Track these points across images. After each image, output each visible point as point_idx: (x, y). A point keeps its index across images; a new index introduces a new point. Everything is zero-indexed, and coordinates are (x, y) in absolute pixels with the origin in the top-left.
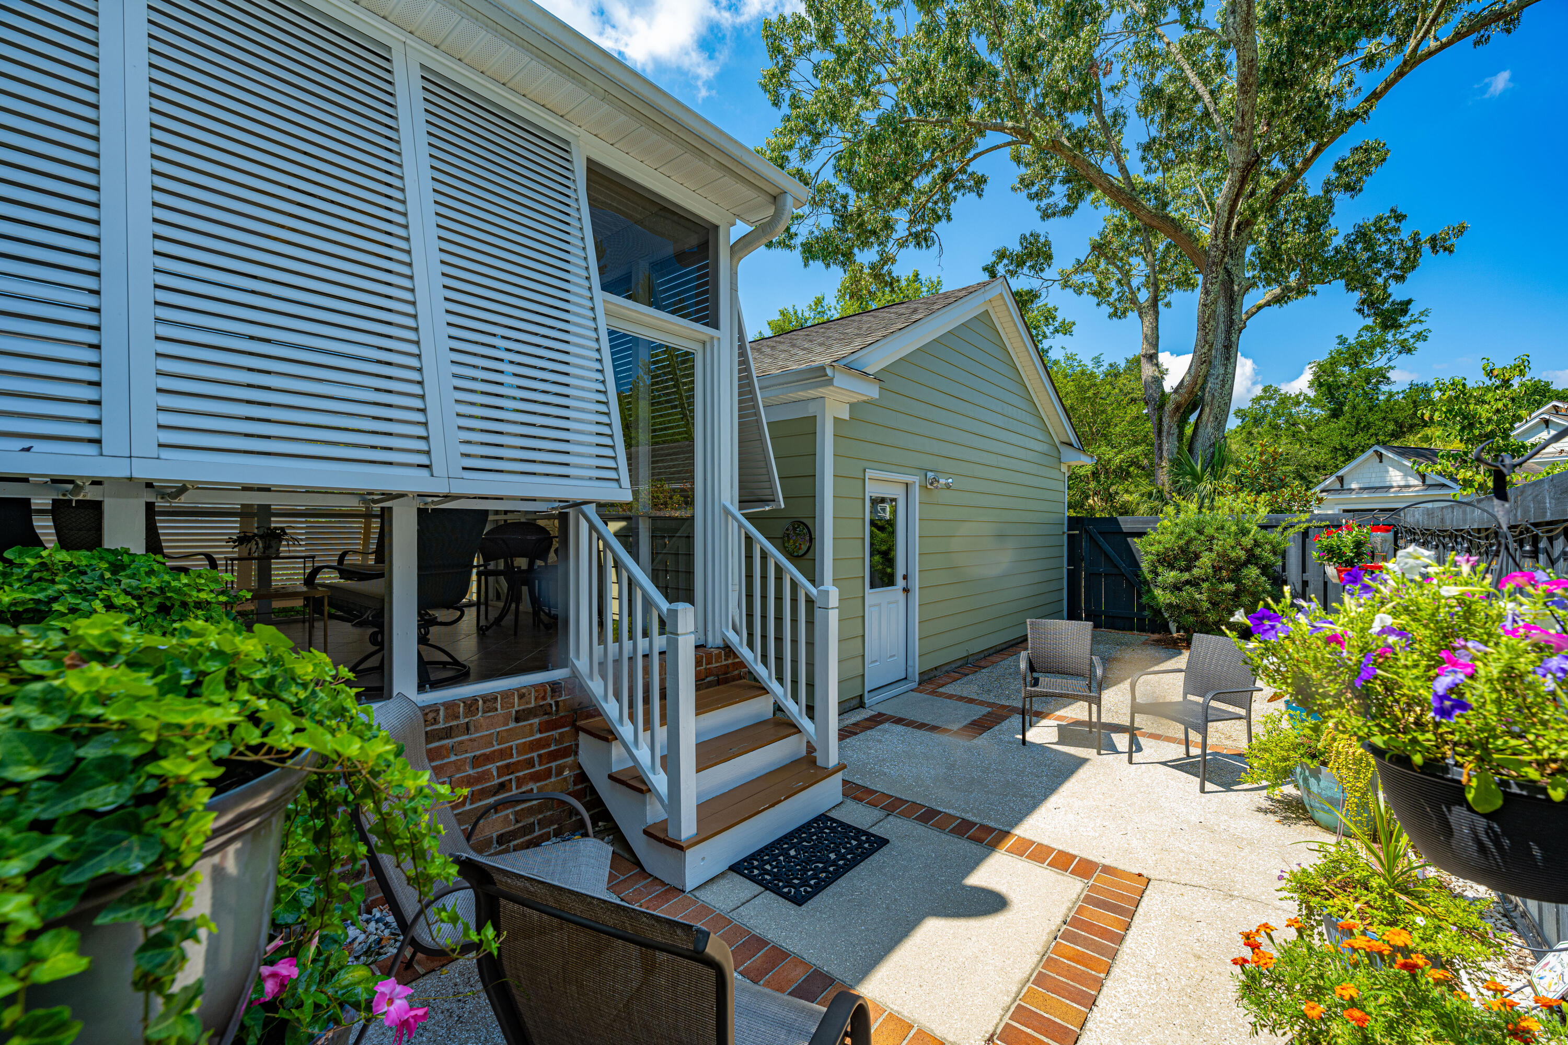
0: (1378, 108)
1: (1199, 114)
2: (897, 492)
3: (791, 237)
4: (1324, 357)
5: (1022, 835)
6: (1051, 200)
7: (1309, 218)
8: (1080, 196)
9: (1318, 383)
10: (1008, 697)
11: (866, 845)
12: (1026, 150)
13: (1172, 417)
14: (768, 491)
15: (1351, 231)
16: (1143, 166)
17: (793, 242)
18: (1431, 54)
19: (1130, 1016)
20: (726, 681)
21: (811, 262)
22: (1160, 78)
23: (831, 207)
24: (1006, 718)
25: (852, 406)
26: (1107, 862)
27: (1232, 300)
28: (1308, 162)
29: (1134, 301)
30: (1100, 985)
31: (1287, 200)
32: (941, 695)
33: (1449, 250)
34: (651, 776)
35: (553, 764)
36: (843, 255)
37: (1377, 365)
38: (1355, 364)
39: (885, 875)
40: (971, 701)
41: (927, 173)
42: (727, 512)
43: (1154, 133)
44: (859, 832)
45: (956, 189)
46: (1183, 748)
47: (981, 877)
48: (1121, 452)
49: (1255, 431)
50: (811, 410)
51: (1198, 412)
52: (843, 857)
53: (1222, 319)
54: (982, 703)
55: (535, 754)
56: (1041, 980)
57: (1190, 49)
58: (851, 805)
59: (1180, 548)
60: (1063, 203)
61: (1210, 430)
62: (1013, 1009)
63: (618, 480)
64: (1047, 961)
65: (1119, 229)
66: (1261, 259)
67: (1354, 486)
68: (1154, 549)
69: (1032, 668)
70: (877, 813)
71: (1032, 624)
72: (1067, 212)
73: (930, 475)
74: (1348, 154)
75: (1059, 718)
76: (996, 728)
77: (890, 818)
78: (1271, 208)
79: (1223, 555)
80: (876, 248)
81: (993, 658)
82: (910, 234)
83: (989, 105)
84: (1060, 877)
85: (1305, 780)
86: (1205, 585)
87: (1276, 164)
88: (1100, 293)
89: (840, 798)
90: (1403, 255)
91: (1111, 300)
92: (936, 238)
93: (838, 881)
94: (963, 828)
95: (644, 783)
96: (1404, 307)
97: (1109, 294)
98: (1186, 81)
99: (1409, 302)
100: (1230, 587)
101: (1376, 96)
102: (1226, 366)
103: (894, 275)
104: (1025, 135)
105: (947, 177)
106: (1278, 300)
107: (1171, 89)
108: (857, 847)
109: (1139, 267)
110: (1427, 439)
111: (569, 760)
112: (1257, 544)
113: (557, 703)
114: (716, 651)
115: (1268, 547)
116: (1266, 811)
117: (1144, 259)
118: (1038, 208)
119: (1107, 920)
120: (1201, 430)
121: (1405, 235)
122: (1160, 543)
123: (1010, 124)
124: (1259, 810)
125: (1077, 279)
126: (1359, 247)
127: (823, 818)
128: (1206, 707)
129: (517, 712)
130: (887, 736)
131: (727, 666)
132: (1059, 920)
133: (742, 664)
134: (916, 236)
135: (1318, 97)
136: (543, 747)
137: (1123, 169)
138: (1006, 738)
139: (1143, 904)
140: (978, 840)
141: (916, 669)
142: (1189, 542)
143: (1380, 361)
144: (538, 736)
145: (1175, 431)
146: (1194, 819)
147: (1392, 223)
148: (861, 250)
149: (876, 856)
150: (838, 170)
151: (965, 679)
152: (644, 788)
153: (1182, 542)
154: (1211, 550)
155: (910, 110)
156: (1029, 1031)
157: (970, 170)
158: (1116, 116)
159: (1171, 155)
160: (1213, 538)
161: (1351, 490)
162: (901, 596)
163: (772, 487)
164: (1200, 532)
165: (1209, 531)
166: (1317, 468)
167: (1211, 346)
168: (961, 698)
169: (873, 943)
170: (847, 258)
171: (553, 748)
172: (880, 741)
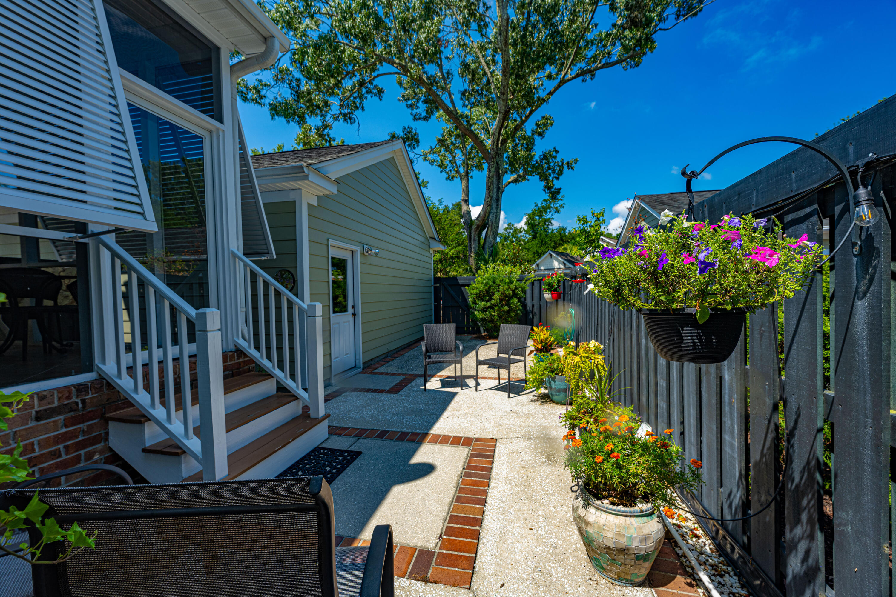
0: (552, 98)
1: (485, 83)
2: (346, 255)
3: (261, 98)
4: (530, 212)
5: (434, 433)
6: (418, 111)
7: (527, 144)
8: (432, 113)
9: (528, 223)
10: (413, 370)
11: (349, 458)
12: (405, 79)
13: (475, 232)
14: (264, 247)
15: (541, 154)
16: (461, 103)
17: (263, 101)
18: (569, 80)
19: (503, 502)
20: (239, 374)
21: (276, 117)
22: (469, 59)
23: (289, 84)
24: (414, 380)
25: (319, 198)
26: (476, 436)
27: (499, 178)
28: (527, 117)
29: (458, 172)
30: (486, 493)
31: (519, 134)
32: (376, 373)
33: (573, 168)
34: (186, 442)
35: (82, 452)
36: (299, 117)
37: (548, 217)
38: (540, 216)
39: (363, 471)
40: (393, 374)
41: (351, 78)
42: (235, 256)
43: (466, 86)
44: (342, 452)
45: (368, 92)
46: (497, 381)
47: (419, 458)
48: (452, 249)
49: (505, 243)
50: (292, 197)
51: (486, 230)
52: (335, 467)
53: (495, 186)
54: (399, 374)
55: (61, 446)
56: (459, 499)
57: (482, 48)
58: (334, 438)
59: (486, 290)
60: (424, 114)
61: (491, 239)
62: (448, 518)
63: (142, 214)
64: (460, 489)
65: (450, 133)
66: (510, 161)
67: (542, 268)
68: (475, 291)
69: (427, 350)
70: (351, 440)
71: (426, 327)
72: (426, 119)
73: (365, 246)
74: (540, 119)
75: (439, 376)
76: (410, 385)
77: (360, 440)
78: (513, 135)
79: (503, 293)
80: (319, 118)
81: (401, 353)
82: (341, 113)
83: (385, 48)
84: (457, 449)
85: (550, 383)
86: (496, 308)
87: (515, 115)
88: (442, 166)
89: (327, 436)
90: (558, 169)
91: (447, 170)
92: (356, 119)
93: (334, 482)
94: (403, 436)
95: (180, 448)
96: (558, 191)
97: (446, 167)
98: (480, 63)
99: (560, 189)
100: (506, 308)
101: (551, 93)
102: (497, 208)
103: (331, 136)
104: (405, 70)
105: (362, 84)
106: (515, 181)
107: (473, 66)
108: (343, 460)
109: (459, 157)
110: (565, 249)
111: (100, 446)
112: (516, 288)
113: (83, 402)
114: (231, 354)
115: (520, 289)
116: (534, 401)
117: (462, 151)
118: (411, 114)
119: (482, 462)
120: (487, 239)
121: (559, 159)
122: (477, 288)
123: (397, 61)
124: (532, 401)
125: (430, 157)
126: (544, 161)
127: (318, 449)
128: (509, 358)
129: (37, 412)
130: (349, 398)
131: (239, 363)
132: (461, 469)
133: (252, 361)
134: (345, 115)
135: (531, 88)
136: (70, 439)
137: (452, 102)
138: (416, 389)
139: (497, 451)
140: (413, 441)
141: (361, 362)
142: (489, 287)
143: (548, 216)
144: (64, 430)
145: (477, 238)
146: (508, 410)
147: (554, 154)
148: (310, 117)
149: (356, 462)
150: (293, 61)
151: (388, 364)
152: (179, 451)
153: (487, 288)
154: (498, 291)
155: (339, 36)
156: (458, 526)
157: (375, 83)
158: (448, 73)
159: (473, 100)
160: (499, 285)
161: (541, 270)
162: (351, 318)
163: (267, 244)
164: (494, 282)
165: (498, 282)
166: (528, 262)
167: (492, 198)
168: (387, 374)
169: (364, 509)
170: (302, 120)
171: (81, 438)
172: (345, 402)
